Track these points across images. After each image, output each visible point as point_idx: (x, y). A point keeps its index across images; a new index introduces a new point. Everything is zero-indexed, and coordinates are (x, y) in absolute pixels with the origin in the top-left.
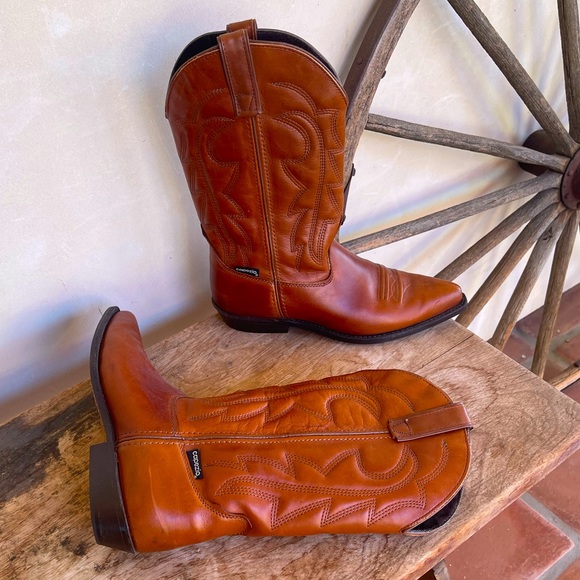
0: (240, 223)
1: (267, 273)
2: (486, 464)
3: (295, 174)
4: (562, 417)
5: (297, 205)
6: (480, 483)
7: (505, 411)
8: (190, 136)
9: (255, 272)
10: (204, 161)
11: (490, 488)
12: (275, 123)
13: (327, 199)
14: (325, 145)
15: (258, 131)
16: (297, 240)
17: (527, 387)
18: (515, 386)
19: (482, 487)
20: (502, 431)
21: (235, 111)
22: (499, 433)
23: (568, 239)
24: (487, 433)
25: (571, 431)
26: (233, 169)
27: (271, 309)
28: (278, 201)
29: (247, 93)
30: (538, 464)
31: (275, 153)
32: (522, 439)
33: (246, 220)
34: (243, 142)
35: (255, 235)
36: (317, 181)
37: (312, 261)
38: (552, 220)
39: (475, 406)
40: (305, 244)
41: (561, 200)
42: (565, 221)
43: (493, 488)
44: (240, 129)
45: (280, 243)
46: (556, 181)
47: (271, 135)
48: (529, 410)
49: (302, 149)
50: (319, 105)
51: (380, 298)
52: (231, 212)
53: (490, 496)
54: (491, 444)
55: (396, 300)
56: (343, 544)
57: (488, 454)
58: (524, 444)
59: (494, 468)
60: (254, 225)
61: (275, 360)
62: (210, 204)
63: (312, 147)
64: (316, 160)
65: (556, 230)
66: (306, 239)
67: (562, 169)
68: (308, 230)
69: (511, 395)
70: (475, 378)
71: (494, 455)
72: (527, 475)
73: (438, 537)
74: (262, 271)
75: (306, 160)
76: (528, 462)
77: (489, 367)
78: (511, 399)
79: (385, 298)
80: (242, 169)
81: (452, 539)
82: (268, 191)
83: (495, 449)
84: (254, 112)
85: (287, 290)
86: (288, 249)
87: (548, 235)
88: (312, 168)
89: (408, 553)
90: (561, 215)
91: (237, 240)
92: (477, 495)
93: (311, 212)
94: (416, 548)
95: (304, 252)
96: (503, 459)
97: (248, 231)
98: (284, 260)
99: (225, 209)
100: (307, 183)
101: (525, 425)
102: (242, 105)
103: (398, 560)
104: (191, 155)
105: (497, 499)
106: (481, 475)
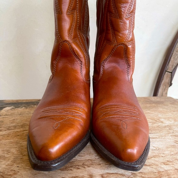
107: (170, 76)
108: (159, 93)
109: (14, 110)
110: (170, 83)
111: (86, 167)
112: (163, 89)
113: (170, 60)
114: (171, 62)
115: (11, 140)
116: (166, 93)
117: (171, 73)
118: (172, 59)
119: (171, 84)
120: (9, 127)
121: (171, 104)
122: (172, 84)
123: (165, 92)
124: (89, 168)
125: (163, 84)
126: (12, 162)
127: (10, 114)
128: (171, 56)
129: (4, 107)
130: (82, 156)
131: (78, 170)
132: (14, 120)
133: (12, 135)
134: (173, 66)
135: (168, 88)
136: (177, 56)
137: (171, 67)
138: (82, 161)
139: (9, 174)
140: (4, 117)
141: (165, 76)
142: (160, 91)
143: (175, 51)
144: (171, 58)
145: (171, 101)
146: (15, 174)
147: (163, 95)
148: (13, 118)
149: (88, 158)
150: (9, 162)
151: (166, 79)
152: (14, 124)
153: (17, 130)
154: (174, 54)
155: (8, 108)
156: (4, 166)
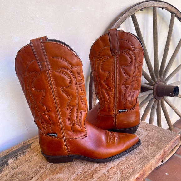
0: (48, 115)
1: (60, 135)
2: (150, 149)
3: (67, 93)
4: (169, 135)
5: (69, 105)
6: (149, 154)
7: (152, 136)
8: (25, 81)
10: (31, 90)
11: (152, 155)
12: (56, 73)
13: (80, 102)
14: (76, 80)
15: (50, 77)
16: (71, 119)
17: (157, 129)
18: (153, 130)
19: (150, 155)
20: (152, 140)
21: (40, 69)
22: (151, 141)
23: (159, 109)
24: (148, 141)
25: (172, 138)
26: (42, 93)
27: (63, 150)
28: (62, 104)
29: (44, 61)
30: (166, 147)
31: (57, 85)
32: (159, 141)
33: (50, 113)
34: (45, 82)
35: (54, 119)
36: (75, 94)
37: (78, 128)
38: (153, 103)
39: (143, 136)
40: (74, 121)
41: (154, 97)
42: (157, 103)
43: (153, 154)
44: (43, 77)
45: (64, 121)
46: (151, 92)
47: (55, 78)
48: (159, 134)
49: (68, 82)
50: (72, 65)
51: (107, 142)
52: (44, 111)
53: (153, 157)
54: (150, 144)
55: (113, 142)
56: (108, 176)
57: (150, 146)
58: (160, 143)
59: (152, 149)
60: (53, 115)
62: (35, 108)
63: (72, 81)
64: (74, 86)
65: (155, 106)
66: (75, 119)
67: (152, 88)
68: (75, 115)
69: (153, 132)
70: (141, 129)
71: (151, 146)
72: (163, 150)
73: (139, 170)
74: (58, 134)
75: (70, 86)
76: (162, 147)
77: (144, 126)
78: (153, 133)
79: (109, 142)
80: (46, 92)
81: (144, 170)
82: (57, 100)
83: (151, 145)
84: (48, 68)
85: (69, 142)
86: (68, 124)
87: (153, 107)
88: (73, 89)
89: (130, 176)
90: (155, 101)
91: (47, 122)
92: (149, 157)
93: (75, 108)
94: (133, 174)
95: (74, 124)
96: (155, 147)
97: (51, 117)
98: (67, 129)
99: (41, 110)
100: (72, 95)
101: (159, 138)
102: (42, 66)
103: (127, 178)
104: (26, 89)
105: (156, 157)
106: (149, 152)
151: (94, 97)
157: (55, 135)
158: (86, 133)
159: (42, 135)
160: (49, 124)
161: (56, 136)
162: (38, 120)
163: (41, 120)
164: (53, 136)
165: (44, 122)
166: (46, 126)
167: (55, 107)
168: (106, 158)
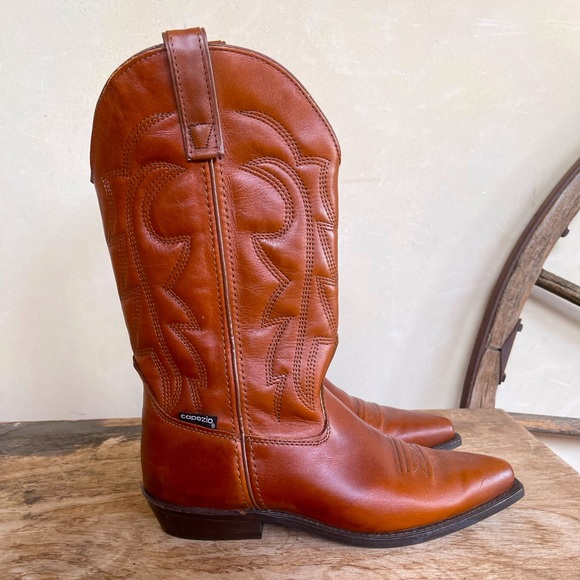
0: (190, 339)
1: (228, 421)
5: (278, 312)
9: (209, 421)
10: (138, 237)
14: (311, 213)
15: (218, 186)
16: (276, 366)
21: (186, 150)
28: (248, 301)
29: (203, 121)
33: (197, 333)
35: (212, 357)
36: (304, 268)
37: (299, 402)
45: (250, 370)
49: (281, 215)
50: (303, 150)
52: (175, 321)
55: (425, 474)
60: (209, 341)
61: (241, 550)
66: (290, 365)
74: (221, 419)
79: (409, 470)
84: (213, 152)
85: (261, 452)
86: (262, 382)
88: (296, 247)
91: (184, 367)
93: (296, 323)
95: (286, 387)
97: (201, 351)
98: (256, 400)
99: (168, 317)
102: (196, 140)
107: (498, 359)
108: (472, 399)
109: (126, 446)
110: (498, 376)
111: (254, 568)
112: (481, 390)
113: (493, 321)
114: (496, 324)
115: (123, 514)
116: (493, 401)
117: (500, 350)
118: (499, 317)
119: (502, 378)
120: (117, 486)
121: (492, 430)
122: (505, 377)
123: (488, 397)
124: (260, 571)
125: (482, 378)
126: (123, 555)
127: (116, 455)
128: (497, 310)
129: (105, 439)
130: (251, 549)
131: (240, 573)
132: (125, 469)
133: (122, 503)
134: (502, 334)
135: (495, 389)
136: (511, 311)
137: (497, 336)
138: (250, 557)
139: (119, 575)
140: (105, 464)
141: (485, 359)
142: (475, 394)
143: (504, 300)
144: (495, 316)
145: (493, 422)
146: (129, 576)
147: (483, 404)
148: (124, 466)
149: (262, 553)
150: (118, 556)
151: (487, 367)
152: (126, 480)
153: (133, 493)
154: (502, 307)
155: (112, 441)
156: (110, 562)
157: (208, 420)
158: (325, 426)
159: (158, 419)
160: (192, 375)
161: (213, 426)
162: (150, 359)
163: (160, 357)
164: (200, 423)
165: (174, 370)
166: (177, 383)
167: (223, 312)
168: (396, 533)
